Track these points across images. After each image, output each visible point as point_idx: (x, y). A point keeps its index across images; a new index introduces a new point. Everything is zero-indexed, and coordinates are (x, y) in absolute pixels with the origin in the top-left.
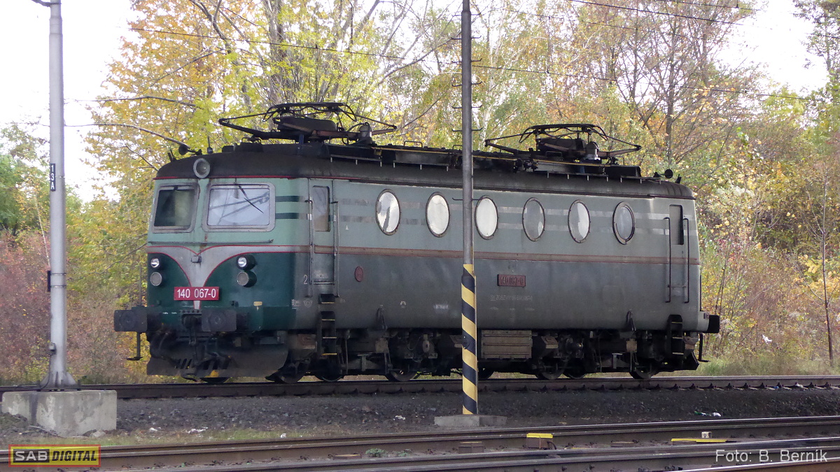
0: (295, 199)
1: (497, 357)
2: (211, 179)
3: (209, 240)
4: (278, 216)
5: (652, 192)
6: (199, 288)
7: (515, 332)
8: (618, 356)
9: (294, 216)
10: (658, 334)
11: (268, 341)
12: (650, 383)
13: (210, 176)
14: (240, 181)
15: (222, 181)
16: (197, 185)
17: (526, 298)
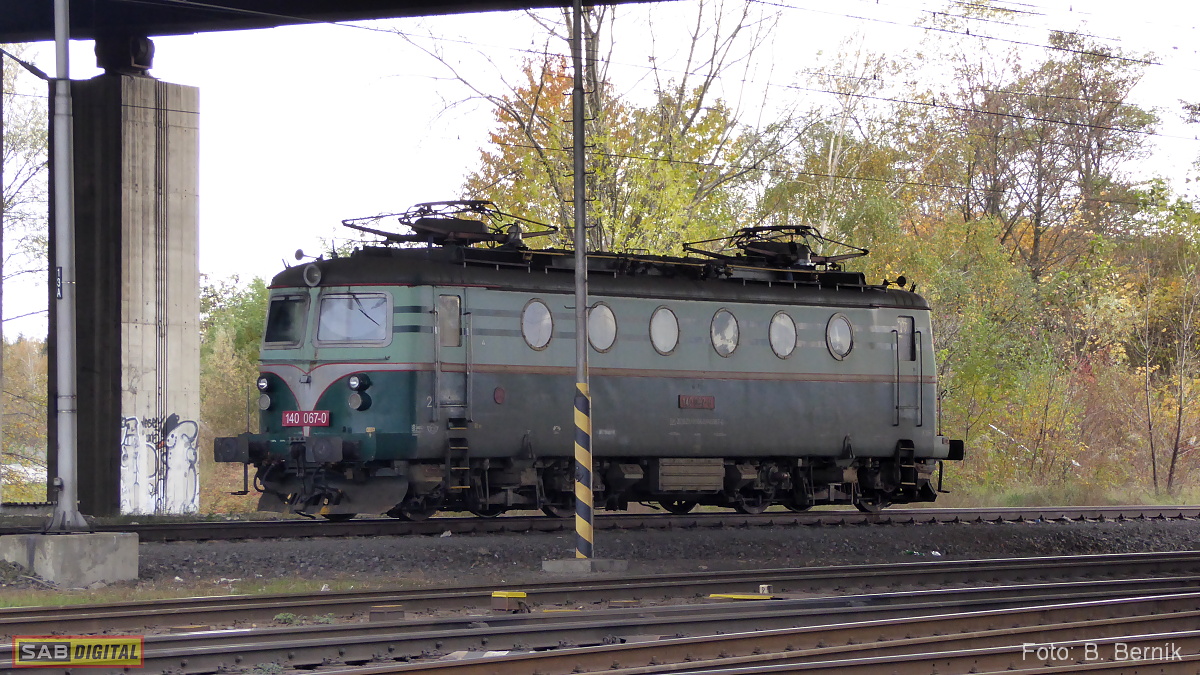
0: (416, 309)
1: (680, 488)
2: (322, 287)
3: (319, 358)
4: (396, 329)
5: (875, 302)
6: (309, 412)
7: (703, 460)
8: (836, 487)
9: (415, 329)
10: (886, 462)
11: (385, 472)
12: (880, 516)
13: (321, 284)
14: (354, 289)
15: (334, 289)
16: (307, 295)
17: (715, 422)
